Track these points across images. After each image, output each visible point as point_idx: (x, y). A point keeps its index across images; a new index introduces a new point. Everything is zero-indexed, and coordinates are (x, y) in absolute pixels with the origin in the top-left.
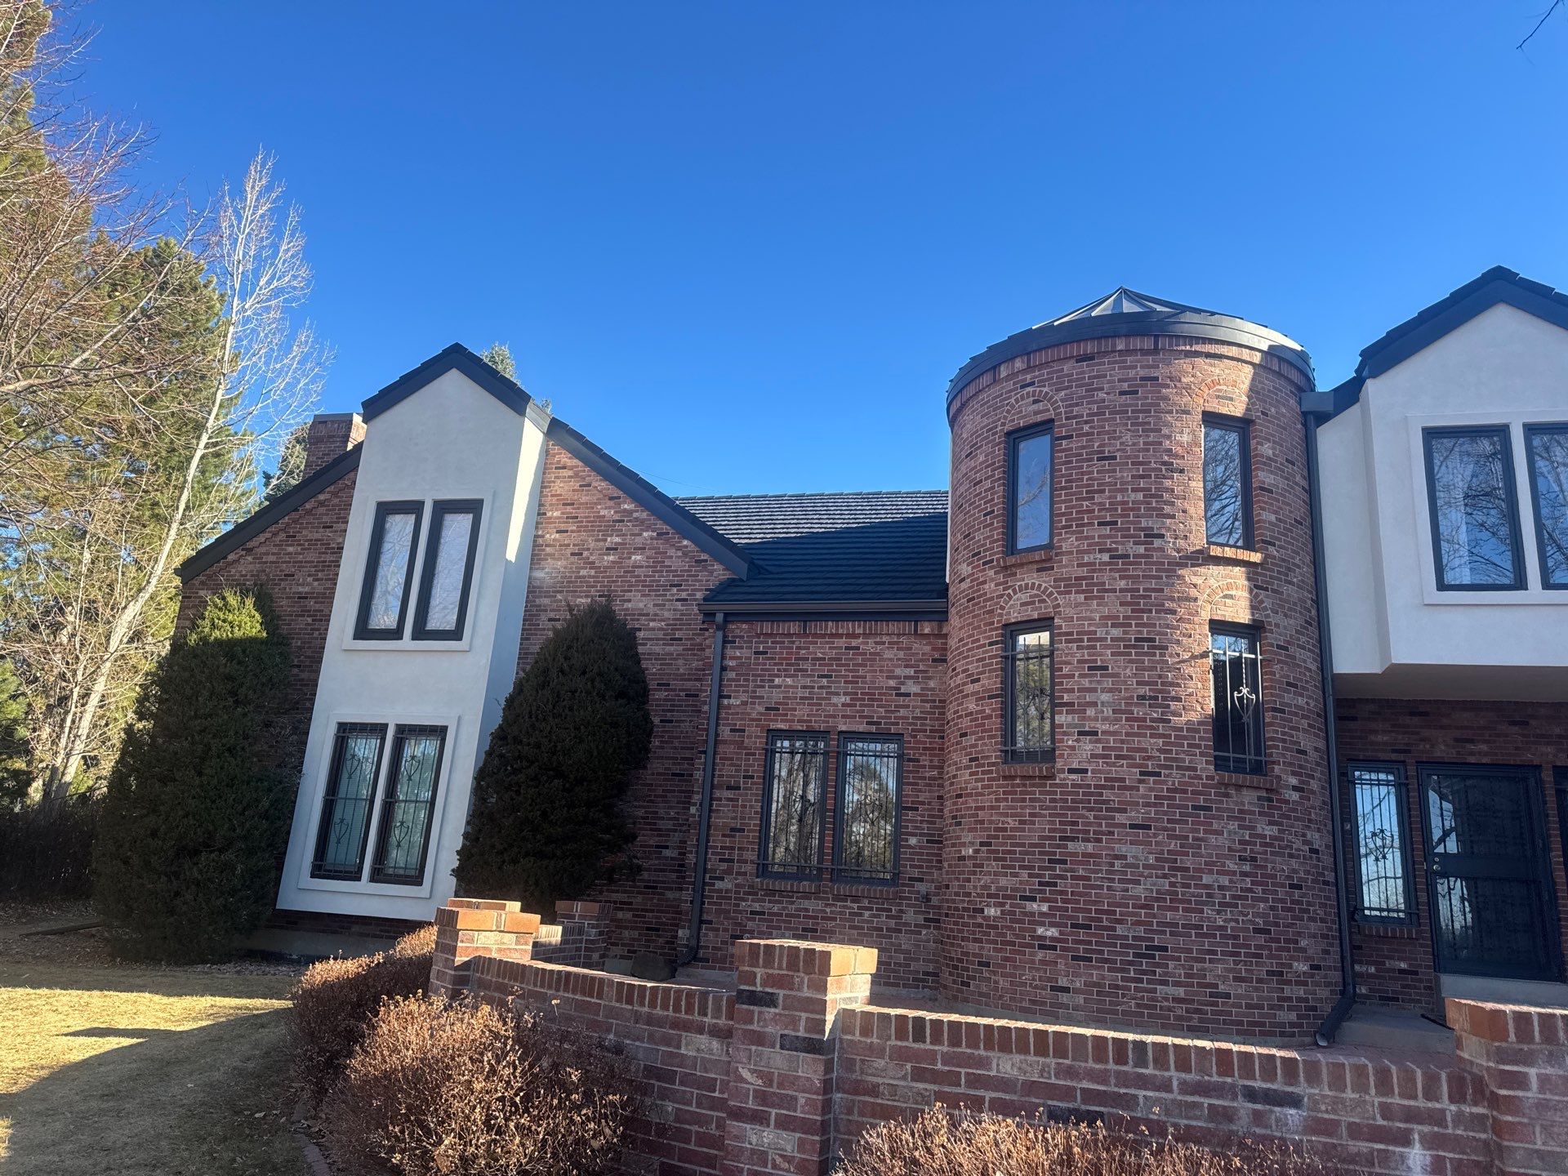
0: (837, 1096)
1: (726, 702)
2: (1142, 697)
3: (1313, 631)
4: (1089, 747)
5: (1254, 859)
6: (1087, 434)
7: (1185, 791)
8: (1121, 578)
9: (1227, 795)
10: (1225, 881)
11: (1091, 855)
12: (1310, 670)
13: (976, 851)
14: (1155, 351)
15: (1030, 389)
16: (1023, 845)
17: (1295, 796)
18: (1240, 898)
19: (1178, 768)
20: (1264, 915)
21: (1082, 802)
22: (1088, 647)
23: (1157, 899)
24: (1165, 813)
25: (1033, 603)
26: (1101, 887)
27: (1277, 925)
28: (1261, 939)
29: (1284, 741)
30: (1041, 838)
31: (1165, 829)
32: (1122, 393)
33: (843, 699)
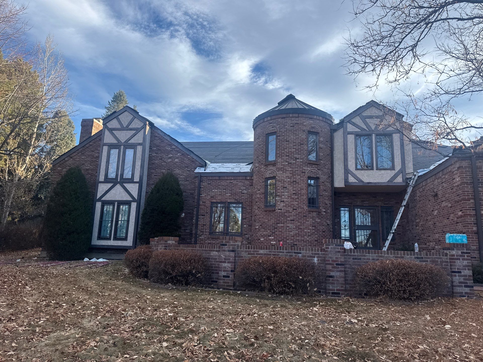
0: (236, 258)
1: (201, 195)
2: (293, 194)
3: (330, 178)
4: (282, 204)
5: (315, 226)
6: (283, 136)
7: (302, 213)
8: (290, 168)
9: (310, 213)
10: (309, 231)
11: (282, 227)
12: (329, 187)
13: (259, 227)
14: (298, 117)
15: (271, 124)
16: (269, 225)
17: (324, 213)
18: (312, 234)
19: (301, 208)
20: (317, 238)
21: (281, 216)
22: (283, 183)
23: (295, 235)
24: (297, 217)
25: (271, 173)
26: (284, 233)
27: (320, 239)
28: (316, 242)
29: (322, 202)
30: (272, 223)
31: (297, 221)
32: (291, 127)
33: (229, 194)
